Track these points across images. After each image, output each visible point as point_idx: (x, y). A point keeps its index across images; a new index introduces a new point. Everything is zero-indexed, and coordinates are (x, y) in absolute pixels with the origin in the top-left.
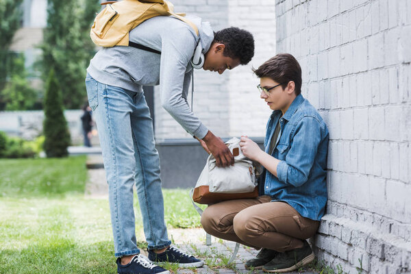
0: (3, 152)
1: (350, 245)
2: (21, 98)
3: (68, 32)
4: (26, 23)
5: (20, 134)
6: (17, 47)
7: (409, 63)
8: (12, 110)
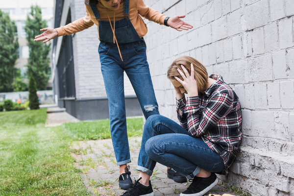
0: (11, 108)
2: (20, 86)
3: (38, 60)
4: (20, 57)
6: (17, 66)
7: (252, 30)
8: (16, 91)
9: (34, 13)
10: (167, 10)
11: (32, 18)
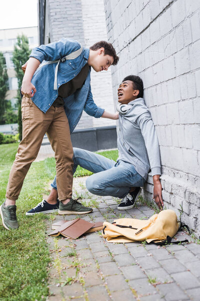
0: (2, 141)
1: (171, 193)
2: (11, 118)
4: (10, 89)
5: (12, 133)
6: (7, 98)
8: (8, 124)
9: (21, 43)
10: (133, 40)
11: (19, 48)
